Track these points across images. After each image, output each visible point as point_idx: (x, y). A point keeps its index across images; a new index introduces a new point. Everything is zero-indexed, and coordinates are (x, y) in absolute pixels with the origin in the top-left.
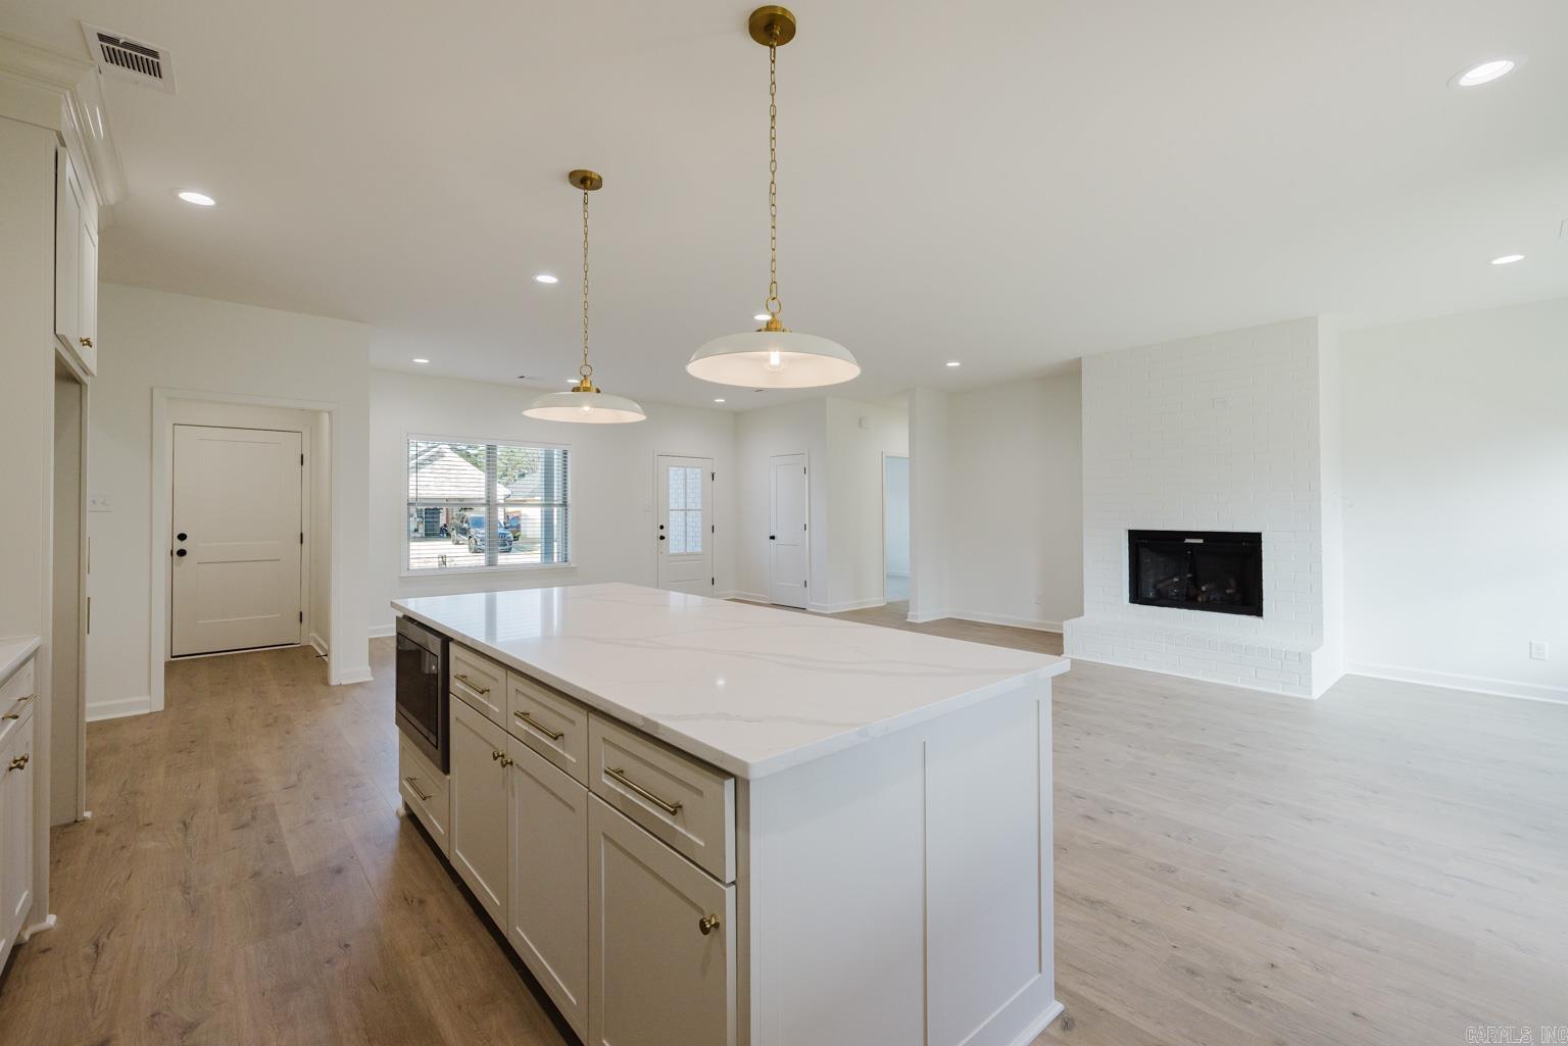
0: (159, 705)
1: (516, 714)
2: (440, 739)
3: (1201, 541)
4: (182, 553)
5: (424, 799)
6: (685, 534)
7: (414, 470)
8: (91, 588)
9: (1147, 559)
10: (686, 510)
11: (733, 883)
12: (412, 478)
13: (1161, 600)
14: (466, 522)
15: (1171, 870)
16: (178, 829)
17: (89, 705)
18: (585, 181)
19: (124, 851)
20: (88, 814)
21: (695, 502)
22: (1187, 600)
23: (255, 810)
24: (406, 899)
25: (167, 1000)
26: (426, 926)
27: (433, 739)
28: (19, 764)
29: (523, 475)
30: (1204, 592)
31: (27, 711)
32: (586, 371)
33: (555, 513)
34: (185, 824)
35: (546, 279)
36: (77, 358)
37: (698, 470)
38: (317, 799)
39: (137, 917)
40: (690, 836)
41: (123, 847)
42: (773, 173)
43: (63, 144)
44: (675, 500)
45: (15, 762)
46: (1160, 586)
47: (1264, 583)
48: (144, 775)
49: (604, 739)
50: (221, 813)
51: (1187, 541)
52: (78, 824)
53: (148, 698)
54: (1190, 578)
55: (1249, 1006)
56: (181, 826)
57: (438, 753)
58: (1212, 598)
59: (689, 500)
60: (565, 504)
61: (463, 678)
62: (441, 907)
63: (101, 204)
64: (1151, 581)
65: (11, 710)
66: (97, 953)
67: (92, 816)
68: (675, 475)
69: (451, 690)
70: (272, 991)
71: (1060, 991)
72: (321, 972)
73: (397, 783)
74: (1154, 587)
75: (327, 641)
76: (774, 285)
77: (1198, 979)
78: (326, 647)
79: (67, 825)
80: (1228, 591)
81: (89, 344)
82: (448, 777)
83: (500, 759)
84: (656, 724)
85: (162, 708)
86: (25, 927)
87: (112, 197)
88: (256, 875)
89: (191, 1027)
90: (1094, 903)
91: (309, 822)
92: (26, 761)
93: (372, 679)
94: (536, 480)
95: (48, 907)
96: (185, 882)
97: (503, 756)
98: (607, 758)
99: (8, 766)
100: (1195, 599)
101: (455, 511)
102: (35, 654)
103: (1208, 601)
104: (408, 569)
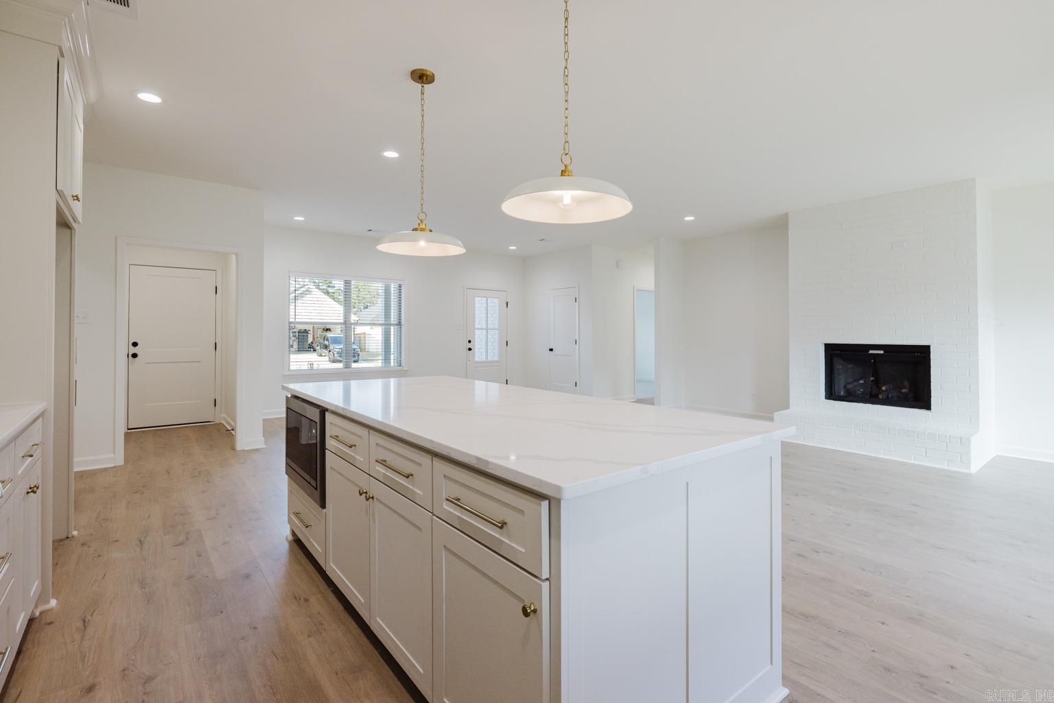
0: (121, 462)
1: (377, 461)
2: (318, 482)
3: (882, 352)
4: (135, 356)
5: (307, 527)
6: (486, 348)
7: (294, 301)
8: (77, 374)
9: (839, 366)
10: (487, 329)
11: (547, 579)
12: (292, 307)
13: (850, 397)
14: (327, 340)
15: (866, 595)
16: (137, 545)
17: (76, 460)
18: (422, 77)
19: (101, 558)
20: (75, 533)
21: (494, 322)
22: (870, 397)
23: (188, 533)
24: (296, 598)
25: (133, 660)
26: (310, 617)
27: (313, 483)
28: (33, 490)
29: (367, 307)
30: (883, 391)
31: (37, 453)
32: (422, 216)
33: (392, 331)
34: (141, 541)
35: (391, 154)
36: (70, 209)
37: (497, 300)
38: (230, 527)
39: (111, 603)
40: (512, 545)
41: (99, 556)
42: (566, 60)
43: (63, 56)
44: (479, 321)
45: (30, 488)
46: (850, 386)
47: (932, 384)
48: (111, 508)
49: (445, 476)
50: (165, 535)
51: (871, 352)
52: (69, 540)
53: (113, 456)
54: (873, 380)
55: (935, 696)
56: (139, 543)
57: (317, 493)
58: (890, 395)
59: (490, 322)
60: (399, 324)
61: (336, 438)
62: (320, 604)
63: (85, 102)
64: (842, 383)
65: (28, 452)
66: (85, 628)
67: (78, 534)
68: (479, 303)
69: (327, 447)
70: (205, 657)
71: (786, 680)
72: (238, 645)
73: (286, 518)
74: (845, 387)
75: (234, 420)
76: (567, 144)
77: (894, 675)
78: (233, 424)
79: (61, 540)
80: (903, 391)
81: (78, 200)
82: (325, 510)
83: (364, 495)
84: (487, 462)
85: (123, 464)
86: (36, 607)
87: (93, 96)
88: (190, 577)
89: (149, 679)
90: (806, 617)
91: (225, 543)
92: (38, 488)
93: (265, 446)
94: (379, 307)
95: (51, 594)
96: (143, 580)
97: (366, 493)
98: (448, 490)
99: (25, 491)
100: (876, 396)
101: (319, 332)
102: (42, 415)
103: (887, 398)
104: (289, 370)
